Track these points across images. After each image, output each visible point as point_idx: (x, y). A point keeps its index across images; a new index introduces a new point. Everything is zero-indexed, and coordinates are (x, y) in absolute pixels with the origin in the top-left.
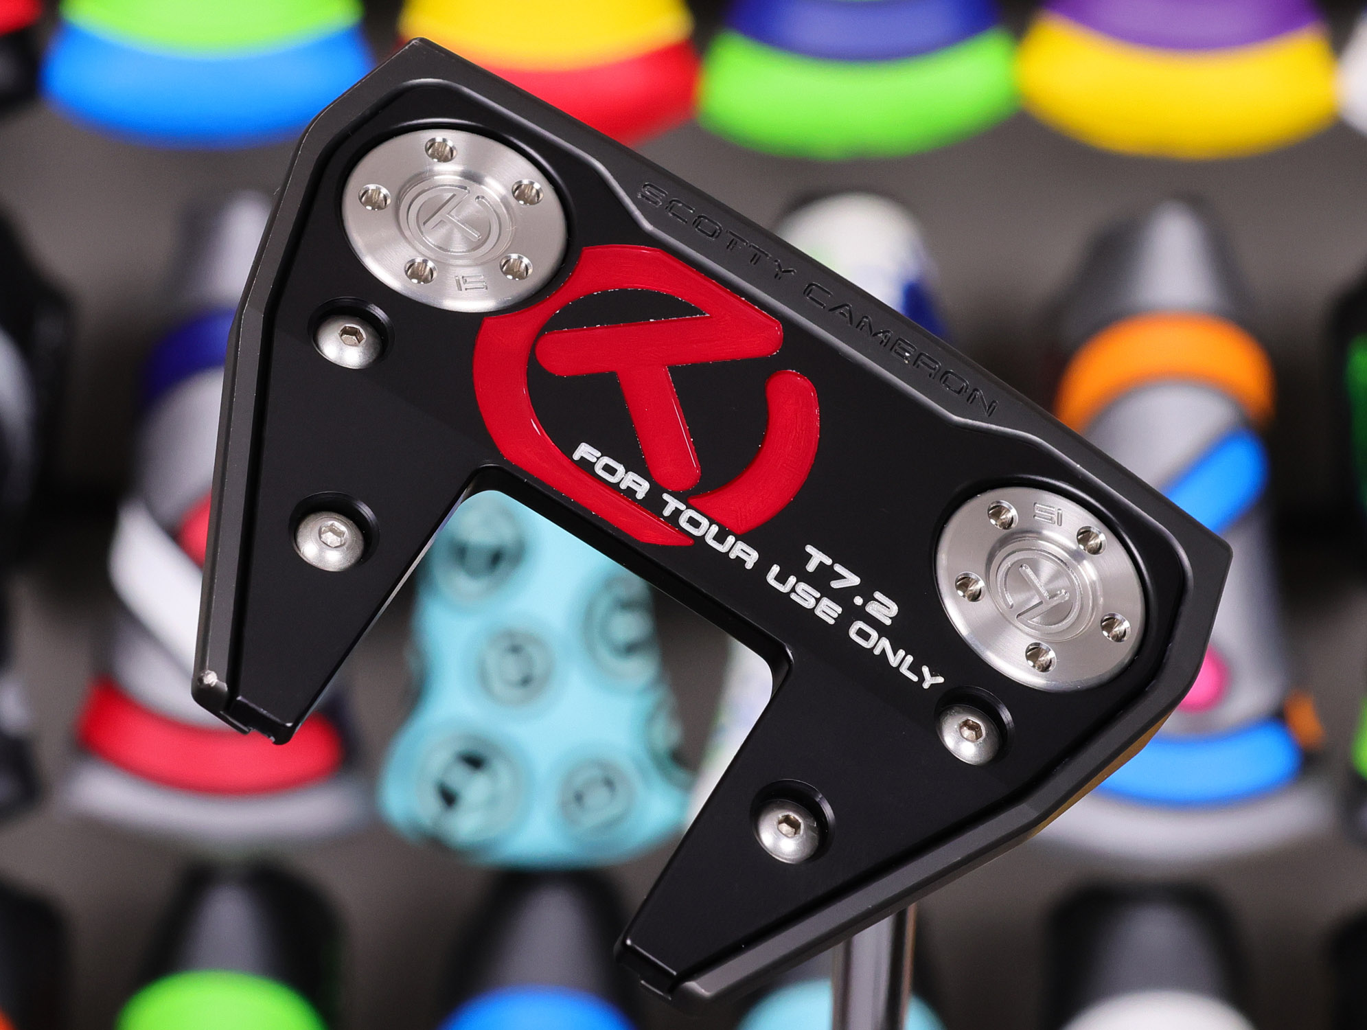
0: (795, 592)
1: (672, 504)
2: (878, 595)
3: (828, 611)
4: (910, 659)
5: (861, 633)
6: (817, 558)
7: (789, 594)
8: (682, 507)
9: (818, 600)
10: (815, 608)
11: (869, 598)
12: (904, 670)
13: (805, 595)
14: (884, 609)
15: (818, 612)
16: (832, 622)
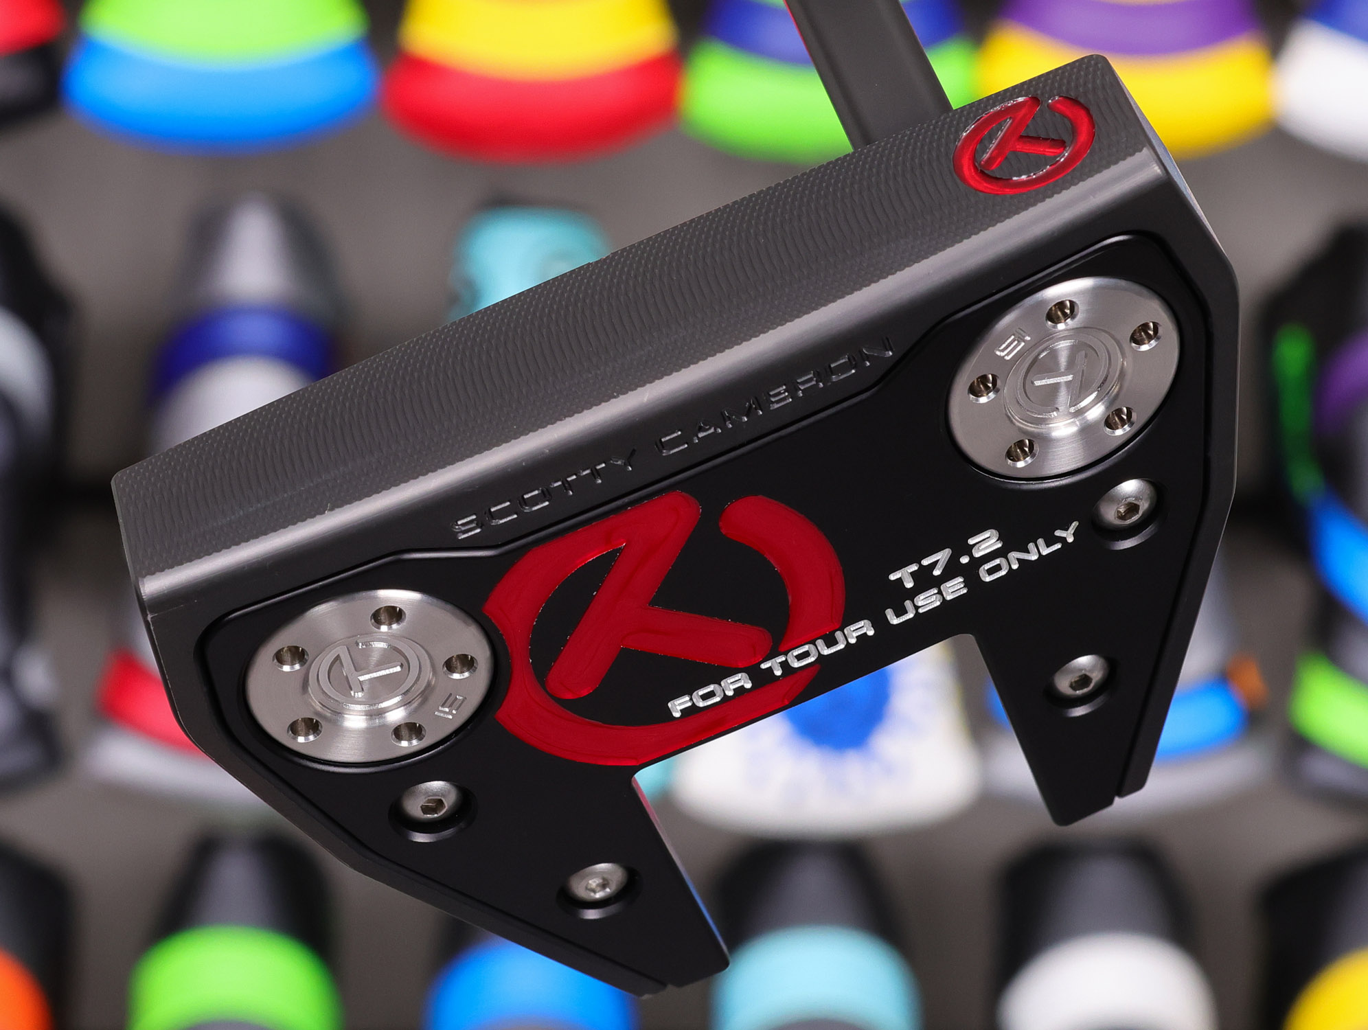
0: (920, 607)
1: (774, 665)
2: (971, 541)
3: (955, 588)
4: (1041, 542)
5: (991, 572)
6: (905, 575)
7: (917, 614)
8: (782, 659)
9: (940, 592)
10: (944, 598)
11: (968, 550)
12: (1045, 551)
13: (928, 601)
14: (986, 542)
15: (949, 598)
16: (965, 591)
